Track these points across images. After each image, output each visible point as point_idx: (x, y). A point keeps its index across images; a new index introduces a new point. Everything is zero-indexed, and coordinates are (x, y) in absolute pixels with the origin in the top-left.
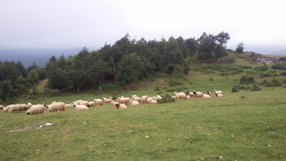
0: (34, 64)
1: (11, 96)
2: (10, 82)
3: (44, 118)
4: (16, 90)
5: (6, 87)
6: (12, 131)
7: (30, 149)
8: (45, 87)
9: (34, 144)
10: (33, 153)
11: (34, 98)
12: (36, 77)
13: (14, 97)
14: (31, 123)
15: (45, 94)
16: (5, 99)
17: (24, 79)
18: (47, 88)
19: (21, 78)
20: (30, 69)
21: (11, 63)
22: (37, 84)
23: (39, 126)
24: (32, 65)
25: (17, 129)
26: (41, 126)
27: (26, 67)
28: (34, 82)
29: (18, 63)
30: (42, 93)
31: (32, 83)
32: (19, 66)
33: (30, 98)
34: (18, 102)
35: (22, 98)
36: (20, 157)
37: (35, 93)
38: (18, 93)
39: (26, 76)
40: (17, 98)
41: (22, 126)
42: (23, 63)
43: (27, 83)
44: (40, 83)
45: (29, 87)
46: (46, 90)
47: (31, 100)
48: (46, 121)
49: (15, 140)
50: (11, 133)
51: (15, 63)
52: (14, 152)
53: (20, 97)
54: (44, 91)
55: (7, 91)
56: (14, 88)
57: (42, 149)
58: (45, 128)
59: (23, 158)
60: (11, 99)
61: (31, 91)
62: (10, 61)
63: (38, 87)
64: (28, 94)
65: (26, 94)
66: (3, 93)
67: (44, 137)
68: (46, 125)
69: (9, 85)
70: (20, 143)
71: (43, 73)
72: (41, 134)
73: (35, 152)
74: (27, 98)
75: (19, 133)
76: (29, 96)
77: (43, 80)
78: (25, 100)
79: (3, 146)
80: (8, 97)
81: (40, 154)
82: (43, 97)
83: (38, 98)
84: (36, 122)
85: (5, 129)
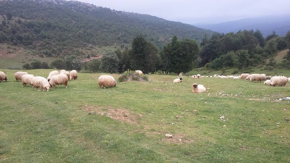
0: (274, 32)
1: (247, 65)
2: (247, 51)
3: (284, 91)
4: (252, 59)
5: (243, 56)
6: (251, 99)
7: (270, 120)
8: (284, 58)
9: (274, 116)
10: (273, 125)
11: (271, 69)
12: (275, 46)
13: (250, 67)
14: (269, 94)
15: (283, 66)
16: (241, 68)
17: (261, 48)
18: (286, 59)
19: (258, 47)
20: (269, 38)
21: (250, 32)
22: (275, 55)
23: (278, 99)
24: (272, 33)
25: (255, 98)
26: (280, 99)
27: (265, 36)
28: (272, 52)
29: (257, 32)
30: (280, 65)
31: (270, 53)
32: (258, 35)
33: (265, 69)
34: (254, 71)
35: (258, 68)
36: (259, 125)
37: (271, 64)
38: (254, 63)
39: (263, 46)
40: (253, 67)
41: (260, 96)
42: (261, 32)
43: (264, 53)
44: (278, 53)
45: (266, 57)
46: (285, 62)
47: (267, 71)
48: (286, 95)
49: (254, 108)
50: (250, 101)
51: (254, 32)
52: (254, 120)
53: (256, 67)
54: (282, 62)
55: (244, 60)
56: (251, 58)
57: (282, 123)
58: (285, 102)
59: (263, 128)
60: (247, 68)
61: (268, 61)
62: (249, 29)
63: (275, 58)
64: (264, 64)
65: (263, 64)
66: (240, 62)
67: (285, 111)
68: (286, 99)
69: (247, 54)
70: (260, 112)
71: (283, 43)
72: (281, 108)
73: (275, 124)
74: (263, 68)
75: (258, 102)
76: (265, 66)
77: (282, 50)
78: (261, 70)
79: (243, 112)
80: (244, 66)
81: (280, 128)
82: (280, 69)
83: (275, 69)
84: (275, 94)
85: (244, 96)
